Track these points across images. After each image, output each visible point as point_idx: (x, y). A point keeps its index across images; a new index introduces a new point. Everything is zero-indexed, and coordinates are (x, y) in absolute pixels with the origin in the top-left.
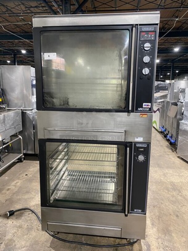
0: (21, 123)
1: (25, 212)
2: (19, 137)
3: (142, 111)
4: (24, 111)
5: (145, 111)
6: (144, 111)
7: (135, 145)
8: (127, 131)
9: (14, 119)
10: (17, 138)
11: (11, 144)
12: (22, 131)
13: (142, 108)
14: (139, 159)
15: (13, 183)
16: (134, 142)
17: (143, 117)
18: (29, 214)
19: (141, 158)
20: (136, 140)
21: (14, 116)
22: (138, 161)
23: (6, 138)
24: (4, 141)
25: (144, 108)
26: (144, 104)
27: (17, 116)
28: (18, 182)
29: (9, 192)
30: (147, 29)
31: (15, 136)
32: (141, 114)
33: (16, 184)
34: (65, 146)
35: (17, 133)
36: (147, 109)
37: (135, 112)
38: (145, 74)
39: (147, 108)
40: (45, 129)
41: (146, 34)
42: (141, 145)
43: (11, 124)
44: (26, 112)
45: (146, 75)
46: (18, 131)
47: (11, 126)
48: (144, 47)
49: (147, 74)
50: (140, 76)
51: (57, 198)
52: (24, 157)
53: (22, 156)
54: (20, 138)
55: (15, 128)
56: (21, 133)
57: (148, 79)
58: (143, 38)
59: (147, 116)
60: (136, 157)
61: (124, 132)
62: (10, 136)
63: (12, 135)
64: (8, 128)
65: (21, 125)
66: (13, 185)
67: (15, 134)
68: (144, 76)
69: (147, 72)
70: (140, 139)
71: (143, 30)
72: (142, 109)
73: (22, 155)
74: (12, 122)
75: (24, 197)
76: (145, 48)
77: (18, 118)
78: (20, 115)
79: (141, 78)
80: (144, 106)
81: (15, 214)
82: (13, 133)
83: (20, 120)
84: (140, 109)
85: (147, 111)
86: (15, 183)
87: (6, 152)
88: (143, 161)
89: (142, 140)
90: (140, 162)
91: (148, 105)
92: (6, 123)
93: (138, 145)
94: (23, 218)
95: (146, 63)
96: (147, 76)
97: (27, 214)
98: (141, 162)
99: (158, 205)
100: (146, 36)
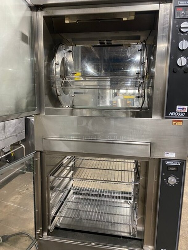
0: (24, 130)
1: (21, 238)
2: (21, 146)
3: (175, 116)
4: (28, 118)
5: (180, 116)
6: (177, 116)
7: (164, 162)
8: (154, 143)
9: (16, 126)
10: (20, 146)
11: (13, 153)
12: (25, 139)
13: (175, 112)
14: (169, 182)
15: (12, 199)
16: (162, 159)
17: (176, 124)
18: (26, 241)
19: (172, 180)
20: (165, 156)
21: (16, 123)
22: (167, 184)
23: (6, 147)
24: (3, 150)
25: (178, 112)
26: (178, 107)
27: (20, 123)
28: (17, 197)
29: (6, 209)
30: (184, 4)
31: (17, 144)
32: (174, 121)
33: (14, 200)
34: (70, 158)
35: (19, 142)
36: (182, 114)
37: (165, 118)
38: (181, 65)
39: (183, 112)
40: (44, 139)
41: (183, 10)
42: (172, 163)
43: (12, 131)
44: (29, 119)
45: (183, 66)
46: (20, 139)
47: (12, 134)
48: (180, 28)
49: (183, 64)
50: (174, 69)
51: (59, 225)
52: (26, 168)
53: (24, 167)
54: (23, 147)
55: (17, 136)
56: (23, 141)
57: (185, 72)
58: (179, 15)
59: (182, 124)
60: (165, 179)
61: (150, 145)
62: (11, 145)
63: (14, 144)
64: (8, 136)
65: (24, 132)
66: (11, 201)
67: (17, 142)
68: (179, 69)
69: (184, 62)
70: (172, 155)
71: (179, 4)
72: (175, 114)
73: (24, 165)
74: (14, 130)
75: (22, 216)
76: (182, 30)
77: (20, 125)
78: (23, 122)
79: (175, 71)
80: (177, 110)
81: (10, 239)
82: (14, 141)
83: (23, 127)
84: (172, 114)
85: (182, 116)
86: (14, 198)
87: (7, 162)
88: (175, 185)
89: (174, 156)
90: (170, 185)
91: (183, 109)
92: (6, 130)
93: (168, 163)
94: (18, 245)
95: (183, 50)
96: (183, 69)
97: (24, 240)
98: (172, 186)
99: (184, 235)
100: (183, 12)
